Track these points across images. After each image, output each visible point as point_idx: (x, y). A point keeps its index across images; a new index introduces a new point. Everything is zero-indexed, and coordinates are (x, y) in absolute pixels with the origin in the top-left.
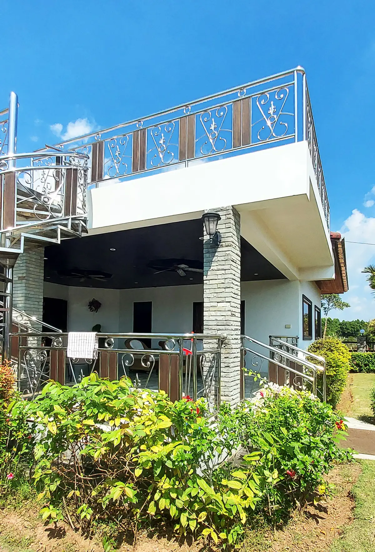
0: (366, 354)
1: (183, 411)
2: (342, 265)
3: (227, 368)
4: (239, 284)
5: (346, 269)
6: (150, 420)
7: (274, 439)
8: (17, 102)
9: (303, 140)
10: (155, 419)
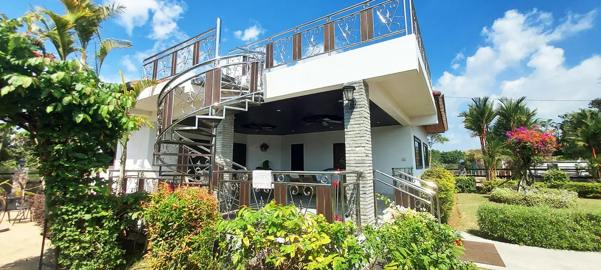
0: (466, 178)
1: (339, 231)
2: (443, 113)
3: (364, 195)
4: (370, 133)
5: (446, 115)
6: (314, 237)
7: (407, 253)
8: (221, 24)
9: (411, 33)
10: (318, 237)
